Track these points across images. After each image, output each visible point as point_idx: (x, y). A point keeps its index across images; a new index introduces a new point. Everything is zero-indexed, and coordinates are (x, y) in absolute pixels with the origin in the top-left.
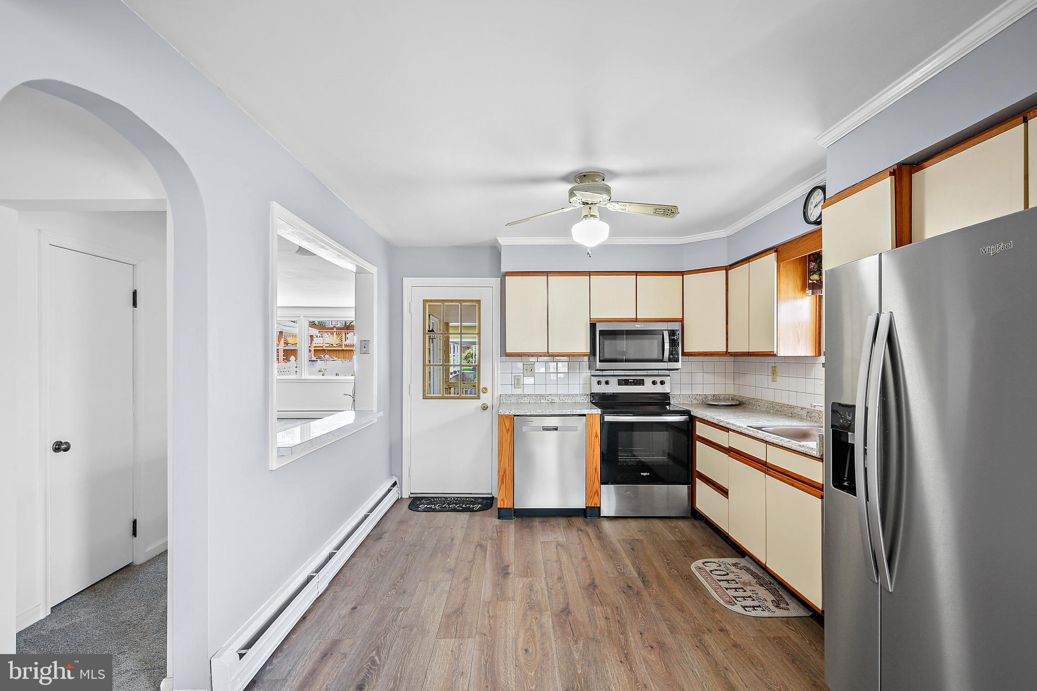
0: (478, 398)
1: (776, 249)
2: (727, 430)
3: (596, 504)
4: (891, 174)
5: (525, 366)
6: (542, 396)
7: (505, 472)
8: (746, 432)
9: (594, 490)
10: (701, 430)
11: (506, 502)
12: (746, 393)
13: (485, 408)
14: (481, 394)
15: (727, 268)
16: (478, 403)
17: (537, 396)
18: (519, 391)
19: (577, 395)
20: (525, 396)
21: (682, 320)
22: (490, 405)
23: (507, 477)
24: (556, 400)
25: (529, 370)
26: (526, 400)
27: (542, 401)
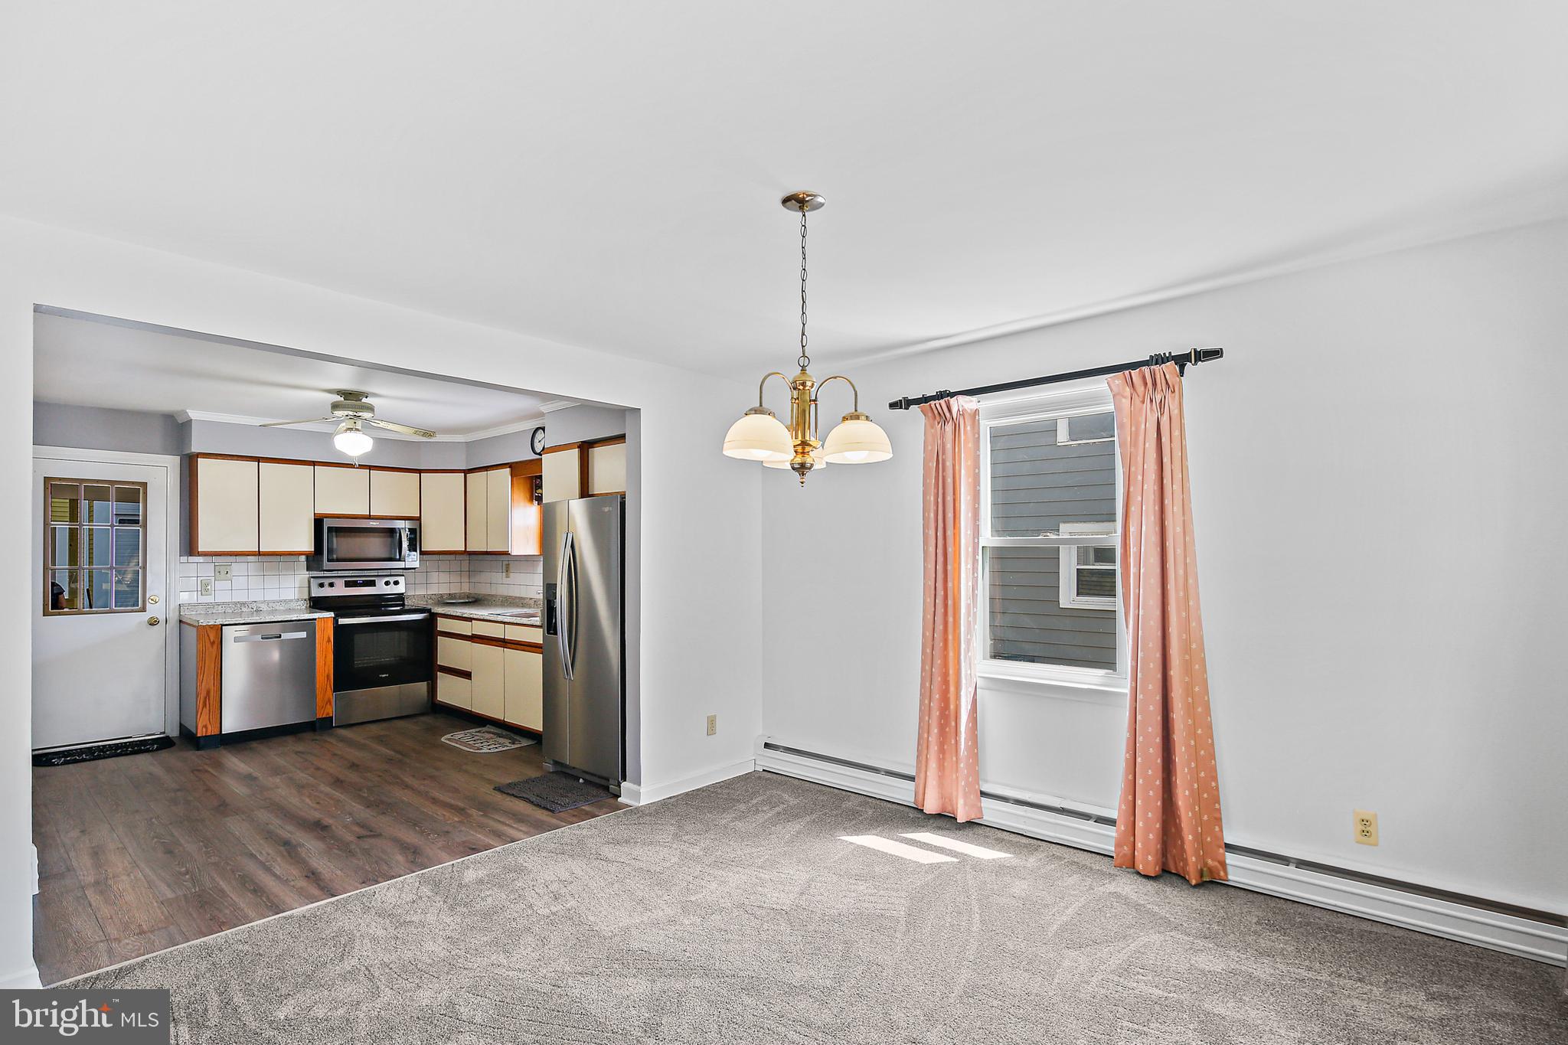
0: (144, 610)
1: (510, 465)
2: (470, 619)
3: (328, 714)
4: (579, 447)
5: (217, 567)
6: (243, 604)
7: (208, 693)
8: (488, 618)
9: (326, 699)
10: (443, 625)
11: (209, 728)
12: (483, 590)
13: (153, 623)
14: (148, 605)
15: (466, 472)
16: (144, 617)
17: (235, 603)
18: (209, 599)
19: (291, 601)
20: (217, 604)
21: (419, 519)
22: (162, 618)
23: (211, 698)
24: (264, 607)
25: (223, 573)
26: (220, 609)
27: (244, 609)
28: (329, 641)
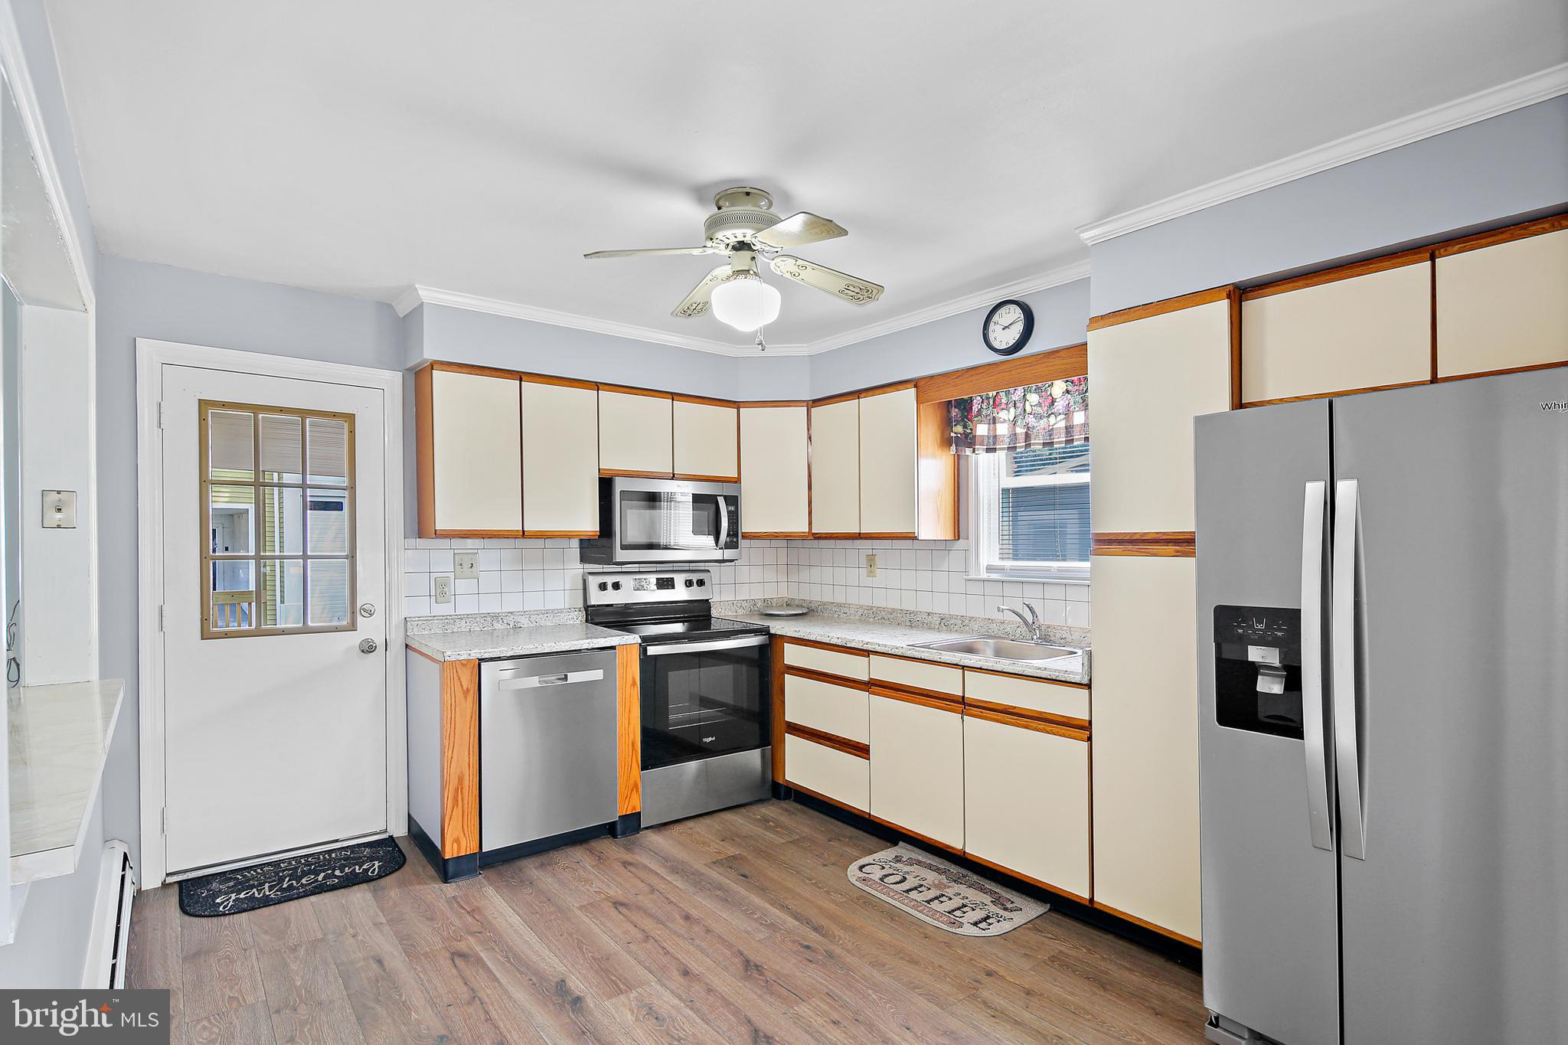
0: (353, 627)
1: (916, 383)
2: (866, 653)
3: (634, 808)
4: (1229, 297)
5: (457, 557)
6: (495, 617)
7: (461, 780)
8: (909, 653)
9: (632, 782)
10: (792, 655)
11: (463, 843)
12: (814, 594)
13: (368, 648)
14: (359, 619)
15: (809, 405)
16: (353, 639)
17: (485, 616)
18: (444, 609)
19: (561, 611)
20: (461, 618)
21: (737, 481)
22: (379, 641)
23: (464, 790)
24: (524, 622)
25: (466, 566)
26: (463, 626)
27: (497, 626)
28: (634, 684)
